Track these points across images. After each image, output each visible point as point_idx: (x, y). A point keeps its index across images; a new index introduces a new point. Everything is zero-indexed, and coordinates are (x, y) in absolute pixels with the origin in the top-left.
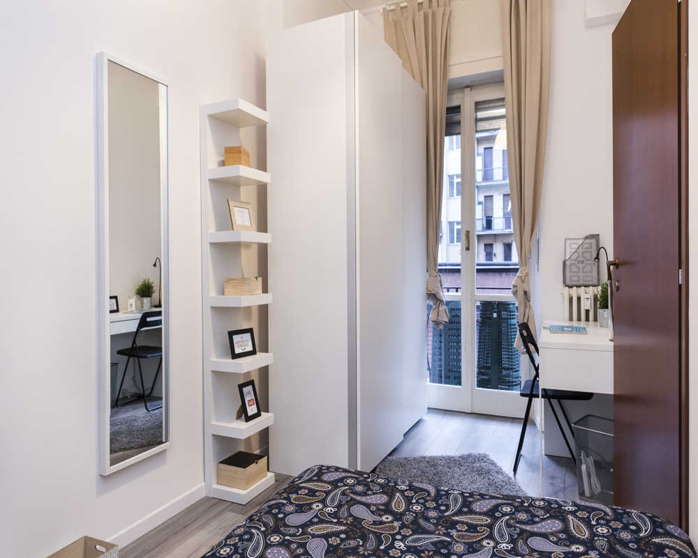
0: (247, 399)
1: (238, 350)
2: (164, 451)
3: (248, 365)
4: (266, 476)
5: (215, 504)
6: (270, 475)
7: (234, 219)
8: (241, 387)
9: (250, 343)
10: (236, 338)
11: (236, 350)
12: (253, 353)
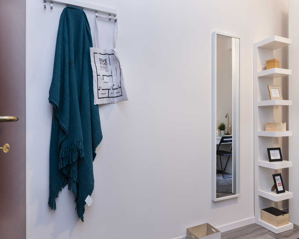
0: (277, 182)
1: (272, 158)
2: (236, 198)
3: (278, 166)
4: (288, 223)
5: (260, 228)
6: (290, 224)
7: (272, 94)
8: (274, 176)
9: (279, 155)
10: (271, 152)
11: (271, 158)
12: (281, 160)
